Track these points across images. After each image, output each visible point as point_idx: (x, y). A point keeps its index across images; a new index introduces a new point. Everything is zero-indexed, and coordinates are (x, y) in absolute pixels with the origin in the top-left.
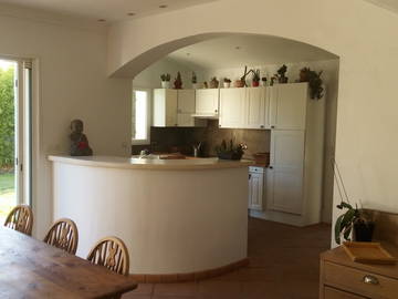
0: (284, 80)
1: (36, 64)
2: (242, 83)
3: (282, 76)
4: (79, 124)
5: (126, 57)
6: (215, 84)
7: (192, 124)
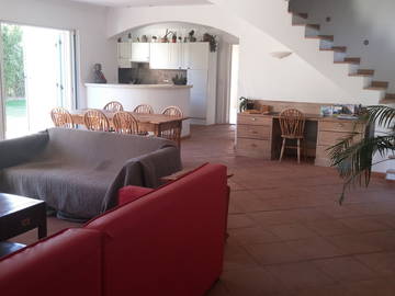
0: (194, 40)
1: (78, 32)
2: (165, 40)
3: (192, 37)
4: (100, 66)
5: (121, 29)
6: (145, 39)
7: (130, 66)
